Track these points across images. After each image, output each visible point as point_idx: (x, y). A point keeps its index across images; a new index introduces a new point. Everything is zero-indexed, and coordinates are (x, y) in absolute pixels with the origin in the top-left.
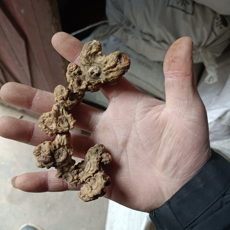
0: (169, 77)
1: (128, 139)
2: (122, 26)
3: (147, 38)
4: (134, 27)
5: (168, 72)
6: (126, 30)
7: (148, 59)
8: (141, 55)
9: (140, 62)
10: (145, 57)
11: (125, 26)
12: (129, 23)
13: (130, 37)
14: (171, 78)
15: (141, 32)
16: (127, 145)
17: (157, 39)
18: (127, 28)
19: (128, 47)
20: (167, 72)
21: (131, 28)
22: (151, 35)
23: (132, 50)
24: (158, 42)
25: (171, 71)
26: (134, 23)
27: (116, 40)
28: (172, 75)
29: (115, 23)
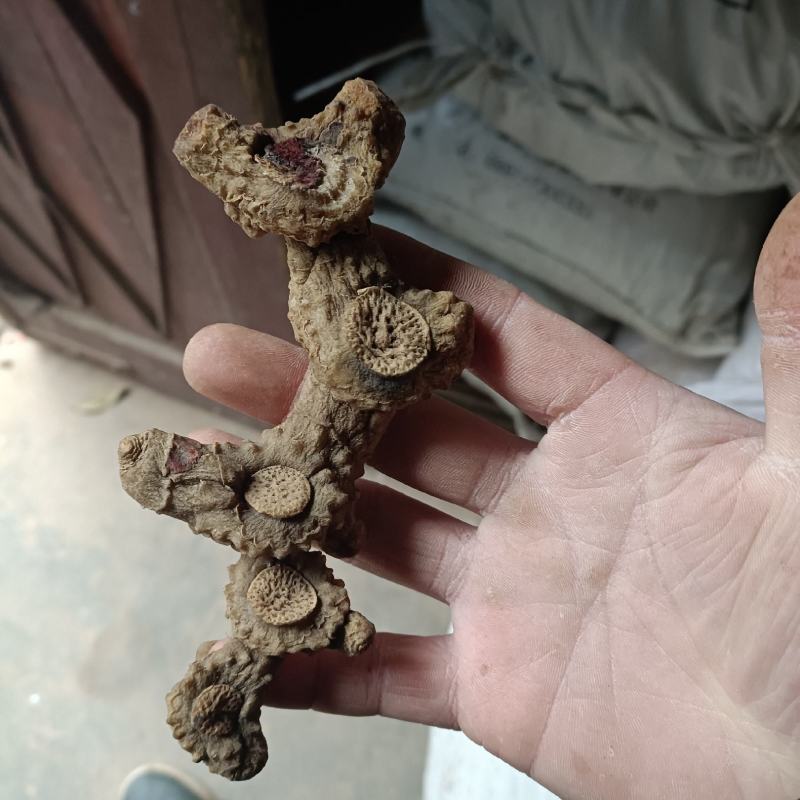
0: (778, 331)
1: (614, 561)
2: (483, 56)
3: (579, 97)
4: (528, 61)
5: (772, 313)
6: (498, 74)
7: (578, 179)
8: (549, 163)
9: (547, 190)
10: (564, 170)
11: (495, 58)
12: (510, 47)
13: (513, 95)
14: (782, 338)
15: (556, 77)
16: (610, 581)
17: (617, 100)
18: (503, 64)
19: (504, 137)
20: (769, 314)
21: (516, 63)
22: (591, 90)
23: (518, 146)
24: (621, 113)
25: (784, 309)
26: (528, 47)
27: (458, 110)
28: (790, 327)
29: (458, 49)
